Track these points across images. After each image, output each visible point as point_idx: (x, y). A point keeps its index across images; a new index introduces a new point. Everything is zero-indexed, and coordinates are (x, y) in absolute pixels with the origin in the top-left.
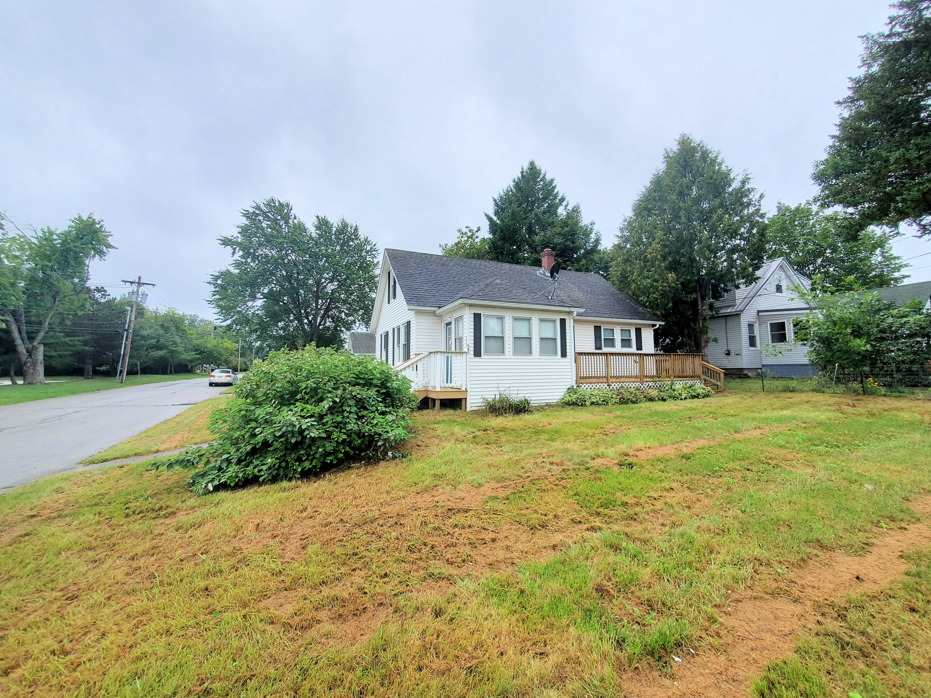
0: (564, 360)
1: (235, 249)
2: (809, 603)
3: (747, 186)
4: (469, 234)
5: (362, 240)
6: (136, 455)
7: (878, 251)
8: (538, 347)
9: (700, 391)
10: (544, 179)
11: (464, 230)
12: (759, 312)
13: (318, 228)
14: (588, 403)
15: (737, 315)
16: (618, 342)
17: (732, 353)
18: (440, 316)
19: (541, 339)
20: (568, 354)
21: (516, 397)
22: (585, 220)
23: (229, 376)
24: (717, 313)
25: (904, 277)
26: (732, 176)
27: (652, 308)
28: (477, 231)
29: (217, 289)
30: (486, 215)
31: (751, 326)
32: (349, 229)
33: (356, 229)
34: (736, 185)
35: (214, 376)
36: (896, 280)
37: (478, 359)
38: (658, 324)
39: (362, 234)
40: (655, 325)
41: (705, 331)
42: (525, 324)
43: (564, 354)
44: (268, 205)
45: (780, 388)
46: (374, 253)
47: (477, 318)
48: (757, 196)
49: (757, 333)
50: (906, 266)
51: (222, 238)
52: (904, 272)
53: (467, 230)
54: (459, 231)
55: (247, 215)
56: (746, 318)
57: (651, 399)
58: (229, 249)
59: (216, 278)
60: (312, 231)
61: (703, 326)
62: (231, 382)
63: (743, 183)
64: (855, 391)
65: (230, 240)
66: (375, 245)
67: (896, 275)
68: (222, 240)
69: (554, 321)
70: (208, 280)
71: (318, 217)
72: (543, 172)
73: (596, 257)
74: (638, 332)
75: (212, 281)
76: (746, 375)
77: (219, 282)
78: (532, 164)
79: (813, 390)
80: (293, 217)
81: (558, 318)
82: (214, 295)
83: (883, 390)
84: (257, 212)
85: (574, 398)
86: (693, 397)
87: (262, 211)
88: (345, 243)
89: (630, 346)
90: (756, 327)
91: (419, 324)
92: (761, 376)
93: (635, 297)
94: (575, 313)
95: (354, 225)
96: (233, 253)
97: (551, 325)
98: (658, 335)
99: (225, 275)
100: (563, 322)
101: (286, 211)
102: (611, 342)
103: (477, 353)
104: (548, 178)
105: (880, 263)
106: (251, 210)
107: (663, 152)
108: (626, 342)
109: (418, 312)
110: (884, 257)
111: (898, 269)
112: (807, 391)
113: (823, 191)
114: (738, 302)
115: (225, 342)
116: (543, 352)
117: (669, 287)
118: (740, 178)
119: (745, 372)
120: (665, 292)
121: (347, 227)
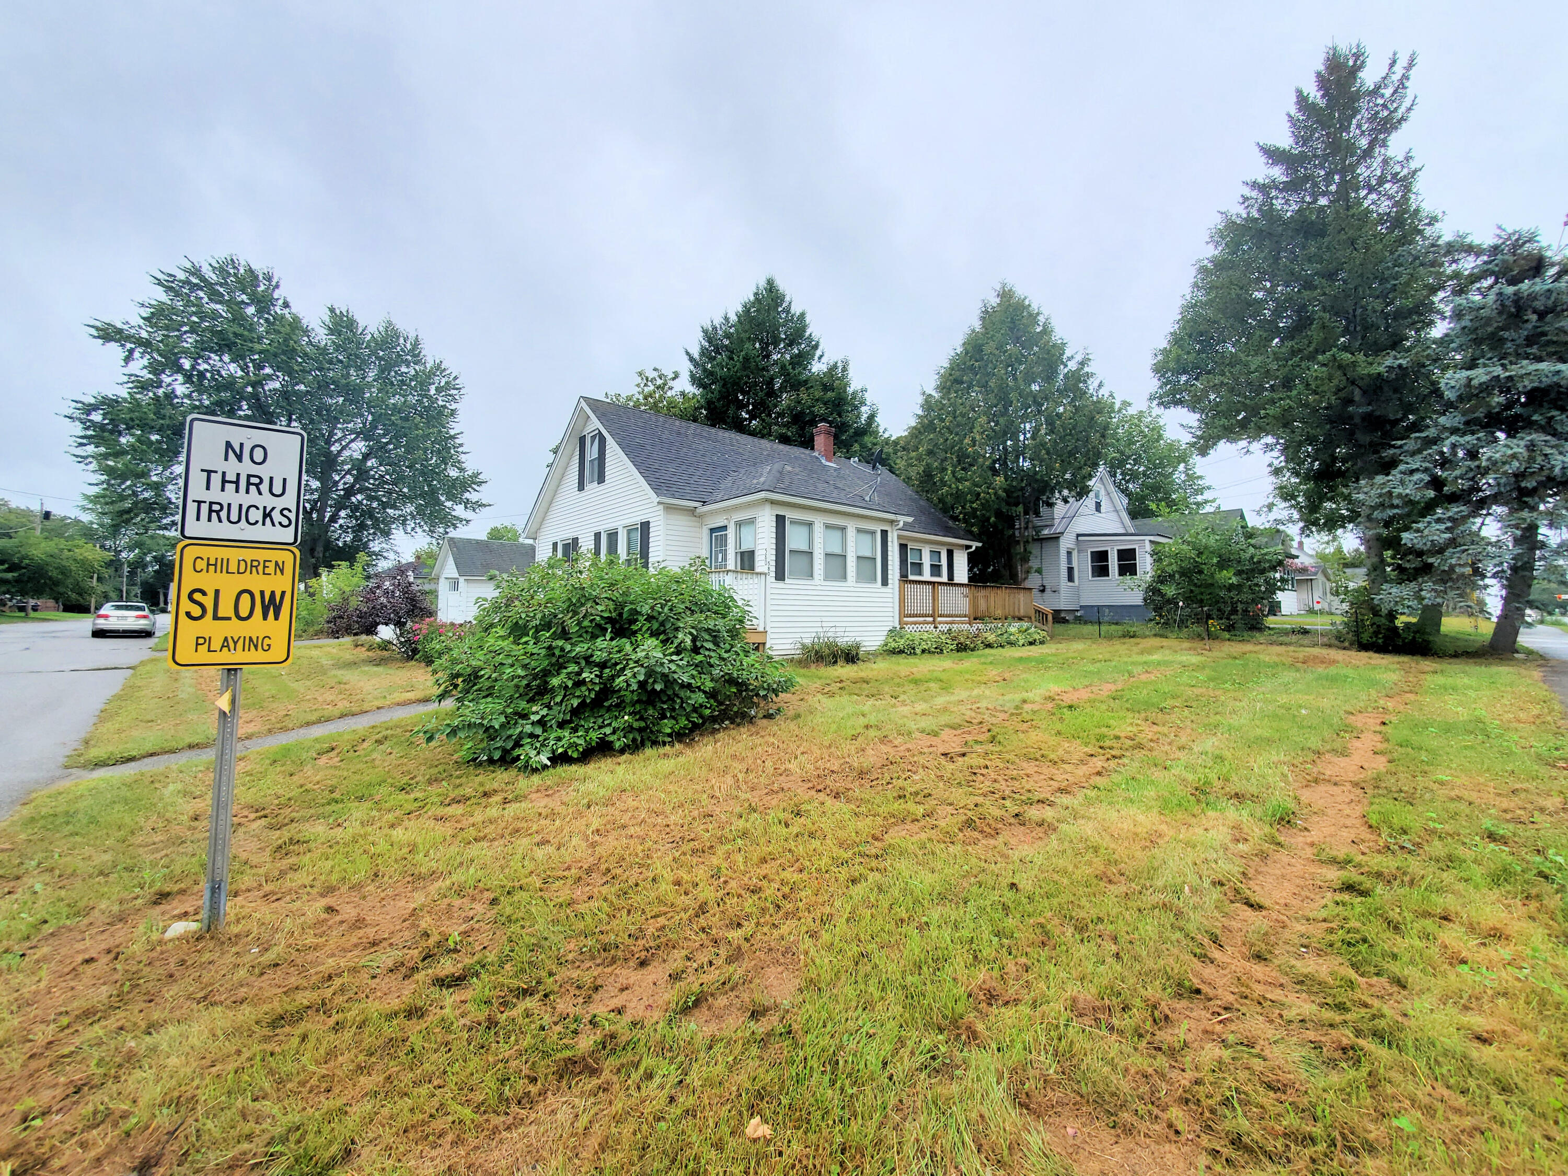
0: (884, 589)
1: (131, 352)
2: (1347, 784)
3: (1086, 369)
4: (659, 382)
5: (428, 366)
6: (191, 747)
7: (1182, 467)
8: (854, 569)
9: (1037, 637)
10: (787, 311)
11: (652, 374)
12: (1078, 535)
13: (331, 331)
14: (918, 651)
15: (1055, 538)
16: (927, 569)
17: (1048, 590)
18: (700, 516)
19: (858, 557)
20: (890, 581)
21: (845, 639)
22: (855, 384)
23: (145, 617)
24: (1037, 534)
25: (1206, 502)
26: (1068, 353)
27: (965, 521)
28: (674, 379)
29: (91, 433)
30: (688, 353)
31: (1069, 553)
32: (402, 341)
33: (416, 344)
34: (1072, 366)
35: (106, 617)
36: (1198, 504)
37: (780, 584)
38: (975, 545)
39: (431, 355)
40: (970, 547)
41: (1025, 559)
42: (838, 534)
43: (885, 582)
44: (221, 270)
45: (1120, 633)
46: (453, 392)
47: (780, 521)
48: (1096, 384)
49: (1075, 564)
50: (1209, 488)
51: (98, 324)
52: (1207, 495)
53: (655, 374)
54: (640, 374)
55: (169, 285)
56: (1066, 542)
57: (989, 646)
58: (115, 351)
59: (89, 409)
60: (321, 336)
61: (1025, 550)
62: (148, 628)
63: (1082, 364)
64: (1199, 635)
65: (120, 331)
66: (456, 378)
67: (1199, 498)
68: (97, 329)
69: (873, 533)
70: (69, 412)
71: (332, 310)
72: (787, 299)
73: (868, 440)
74: (950, 554)
75: (77, 414)
76: (1064, 618)
77: (97, 417)
78: (770, 283)
79: (1155, 635)
80: (281, 302)
81: (878, 528)
82: (81, 445)
83: (1226, 635)
84: (195, 280)
85: (901, 643)
86: (1031, 644)
87: (203, 279)
88: (387, 367)
89: (939, 575)
90: (1075, 555)
91: (669, 527)
92: (1079, 620)
93: (945, 508)
94: (901, 524)
95: (412, 336)
96: (128, 359)
97: (868, 538)
98: (973, 559)
99: (109, 404)
100: (884, 533)
101: (262, 288)
102: (918, 567)
103: (780, 575)
104: (796, 309)
105: (1184, 482)
106: (182, 276)
107: (980, 305)
108: (936, 569)
109: (669, 508)
110: (1187, 475)
111: (1200, 491)
112: (1149, 636)
113: (1161, 387)
114: (1057, 522)
115: (77, 546)
116: (860, 578)
117: (995, 494)
118: (1079, 358)
119: (1063, 615)
120: (987, 501)
121: (398, 337)
